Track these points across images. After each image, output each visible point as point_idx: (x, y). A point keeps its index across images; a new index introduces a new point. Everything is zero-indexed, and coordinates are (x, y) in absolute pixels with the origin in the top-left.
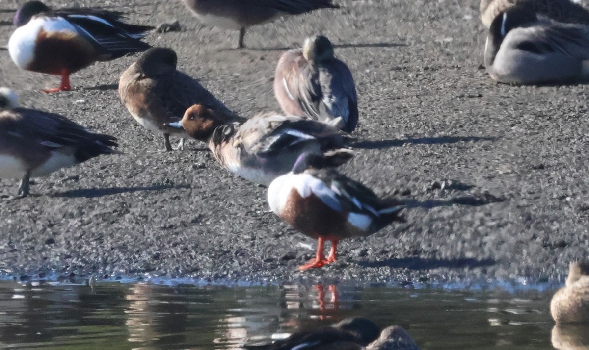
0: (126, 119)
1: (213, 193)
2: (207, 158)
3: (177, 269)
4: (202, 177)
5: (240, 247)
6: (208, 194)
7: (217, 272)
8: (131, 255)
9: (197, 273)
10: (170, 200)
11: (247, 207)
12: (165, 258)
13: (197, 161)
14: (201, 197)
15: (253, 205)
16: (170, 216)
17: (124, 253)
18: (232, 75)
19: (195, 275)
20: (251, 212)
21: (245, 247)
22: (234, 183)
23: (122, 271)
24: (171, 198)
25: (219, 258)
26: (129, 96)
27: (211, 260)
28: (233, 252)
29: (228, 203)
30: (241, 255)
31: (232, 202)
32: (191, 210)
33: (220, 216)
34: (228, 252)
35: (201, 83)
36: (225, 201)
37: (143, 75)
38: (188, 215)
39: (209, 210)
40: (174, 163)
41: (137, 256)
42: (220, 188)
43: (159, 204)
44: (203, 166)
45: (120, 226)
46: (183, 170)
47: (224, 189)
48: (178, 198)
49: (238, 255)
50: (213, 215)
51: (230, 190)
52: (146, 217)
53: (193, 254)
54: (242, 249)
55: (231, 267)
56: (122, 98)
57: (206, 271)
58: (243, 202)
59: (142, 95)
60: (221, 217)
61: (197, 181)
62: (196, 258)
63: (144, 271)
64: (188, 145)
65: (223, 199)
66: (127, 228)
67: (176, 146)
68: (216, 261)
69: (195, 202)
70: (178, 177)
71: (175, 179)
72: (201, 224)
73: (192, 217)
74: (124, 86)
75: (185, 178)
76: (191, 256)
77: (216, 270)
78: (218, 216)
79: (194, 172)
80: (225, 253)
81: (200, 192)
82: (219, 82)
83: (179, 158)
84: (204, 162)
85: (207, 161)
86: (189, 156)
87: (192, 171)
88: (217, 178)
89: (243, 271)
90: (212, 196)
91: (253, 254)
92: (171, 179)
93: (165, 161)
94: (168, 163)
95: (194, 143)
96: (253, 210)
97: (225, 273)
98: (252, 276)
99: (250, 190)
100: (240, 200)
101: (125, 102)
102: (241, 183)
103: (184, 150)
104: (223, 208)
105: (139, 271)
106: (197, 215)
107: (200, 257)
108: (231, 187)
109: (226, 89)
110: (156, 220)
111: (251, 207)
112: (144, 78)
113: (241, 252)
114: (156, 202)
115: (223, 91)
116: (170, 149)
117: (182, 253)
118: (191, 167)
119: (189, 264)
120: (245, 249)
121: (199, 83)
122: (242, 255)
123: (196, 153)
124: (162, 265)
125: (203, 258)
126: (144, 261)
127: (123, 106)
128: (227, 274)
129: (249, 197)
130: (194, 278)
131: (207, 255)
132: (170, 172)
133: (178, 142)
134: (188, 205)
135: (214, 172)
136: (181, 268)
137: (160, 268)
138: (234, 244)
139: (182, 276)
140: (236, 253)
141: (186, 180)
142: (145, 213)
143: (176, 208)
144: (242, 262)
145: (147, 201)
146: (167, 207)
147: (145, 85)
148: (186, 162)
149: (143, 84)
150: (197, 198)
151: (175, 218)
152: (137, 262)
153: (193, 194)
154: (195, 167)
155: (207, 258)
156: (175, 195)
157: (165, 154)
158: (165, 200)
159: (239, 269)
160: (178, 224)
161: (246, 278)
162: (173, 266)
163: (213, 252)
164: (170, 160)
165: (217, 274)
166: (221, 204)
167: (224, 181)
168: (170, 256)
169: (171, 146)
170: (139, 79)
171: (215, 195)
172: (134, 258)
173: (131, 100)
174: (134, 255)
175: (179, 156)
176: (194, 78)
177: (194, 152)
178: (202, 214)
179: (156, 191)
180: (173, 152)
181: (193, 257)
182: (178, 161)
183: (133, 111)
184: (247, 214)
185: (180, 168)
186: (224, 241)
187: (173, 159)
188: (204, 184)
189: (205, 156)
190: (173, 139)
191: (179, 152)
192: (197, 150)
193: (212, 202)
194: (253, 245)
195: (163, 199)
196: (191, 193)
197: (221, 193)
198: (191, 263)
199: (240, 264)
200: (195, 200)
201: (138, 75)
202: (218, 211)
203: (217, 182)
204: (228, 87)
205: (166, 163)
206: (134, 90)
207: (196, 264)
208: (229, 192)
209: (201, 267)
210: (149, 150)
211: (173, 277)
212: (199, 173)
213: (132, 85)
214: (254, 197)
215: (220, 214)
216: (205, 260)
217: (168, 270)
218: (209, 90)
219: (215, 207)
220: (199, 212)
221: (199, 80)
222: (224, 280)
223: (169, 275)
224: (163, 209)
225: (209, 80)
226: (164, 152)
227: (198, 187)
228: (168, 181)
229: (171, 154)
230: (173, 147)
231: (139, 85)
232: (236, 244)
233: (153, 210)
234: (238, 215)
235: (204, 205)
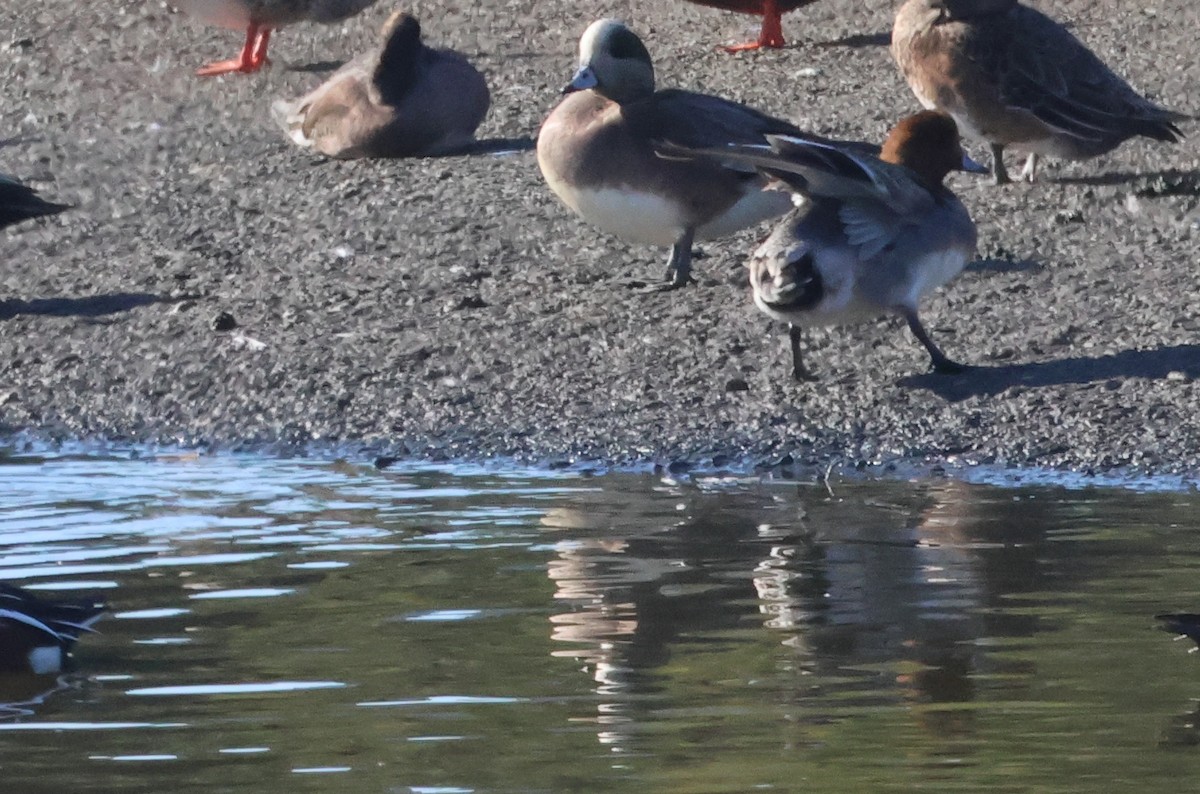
0: (908, 111)
1: (1099, 279)
2: (1087, 201)
3: (1020, 447)
4: (1076, 243)
5: (1159, 399)
6: (1088, 281)
7: (1108, 453)
8: (915, 418)
9: (1063, 457)
10: (1003, 295)
11: (1175, 309)
12: (992, 424)
13: (1065, 207)
14: (1073, 286)
15: (1187, 304)
16: (1006, 331)
17: (902, 414)
18: (1143, 13)
19: (1060, 460)
20: (1184, 320)
21: (1169, 398)
22: (1146, 256)
23: (896, 452)
24: (1008, 290)
25: (1113, 422)
26: (915, 58)
27: (1095, 428)
28: (1144, 410)
29: (1133, 301)
30: (1159, 417)
31: (1143, 299)
32: (1052, 316)
33: (1114, 330)
34: (1133, 409)
35: (1074, 31)
36: (1126, 295)
37: (947, 14)
38: (1045, 329)
39: (1092, 316)
40: (1013, 211)
41: (930, 420)
42: (1116, 266)
43: (980, 303)
44: (1078, 218)
45: (893, 353)
46: (1034, 227)
47: (1125, 269)
48: (1023, 288)
49: (1154, 416)
50: (1100, 327)
51: (1138, 272)
52: (951, 331)
53: (1056, 413)
54: (1163, 405)
55: (1139, 443)
56: (901, 63)
57: (1084, 452)
58: (1166, 299)
59: (944, 58)
60: (1118, 332)
61: (1064, 252)
62: (1060, 422)
63: (946, 454)
64: (1046, 170)
65: (1122, 292)
66: (908, 356)
67: (1018, 173)
68: (1108, 430)
69: (1059, 300)
70: (1022, 242)
71: (1016, 247)
72: (1072, 347)
73: (1054, 332)
74: (904, 35)
75: (1038, 244)
76: (1051, 419)
77: (1106, 450)
78: (1110, 330)
79: (1058, 231)
80: (1126, 412)
81: (1071, 277)
82: (1114, 30)
83: (1026, 200)
84: (1080, 208)
85: (1086, 207)
86: (1048, 196)
87: (1053, 230)
88: (1110, 243)
89: (1166, 451)
90: (1097, 284)
91: (1189, 414)
92: (1007, 247)
93: (993, 206)
94: (1001, 210)
95: (1058, 167)
96: (1188, 315)
97: (1126, 456)
98: (1184, 465)
99: (1182, 271)
100: (1159, 295)
101: (907, 72)
102: (1161, 257)
103: (1036, 180)
104: (1121, 312)
105: (935, 452)
106: (1064, 329)
107: (1070, 421)
108: (1141, 266)
109: (1129, 46)
110: (975, 338)
111: (1184, 308)
112: (951, 20)
113: (1160, 410)
114: (973, 299)
115: (1124, 50)
116: (1003, 178)
117: (1031, 412)
118: (1052, 219)
119: (1047, 436)
120: (1170, 404)
121: (1070, 31)
122: (1163, 415)
123: (1063, 189)
124: (985, 439)
125: (1077, 423)
126: (946, 431)
127: (901, 82)
128: (1131, 457)
129: (1181, 287)
130: (1057, 467)
131: (1085, 416)
132: (1004, 230)
133: (1023, 162)
134: (1043, 305)
135: (1103, 230)
136: (1028, 444)
137: (980, 447)
138: (1146, 392)
139: (1030, 462)
140: (1150, 412)
141: (1040, 250)
142: (948, 325)
143: (1018, 312)
144: (1164, 431)
145: (953, 297)
146: (997, 310)
147: (951, 35)
148: (1039, 208)
149: (947, 34)
150: (1065, 289)
151: (1016, 335)
152: (930, 432)
153: (1055, 280)
154: (1060, 220)
155: (1087, 423)
156: (1017, 284)
157: (993, 191)
158: (994, 294)
159: (1156, 447)
160: (1023, 348)
161: (1172, 468)
162: (1009, 441)
163: (1101, 410)
164: (1004, 205)
165: (1108, 459)
166: (1119, 302)
167: (1124, 251)
168: (1004, 419)
169: (1006, 174)
170: (938, 21)
171: (1105, 282)
172: (925, 423)
173: (920, 70)
174: (924, 417)
175: (1026, 196)
176: (1060, 20)
177: (1058, 186)
178: (1076, 324)
179: (974, 274)
180: (1010, 187)
181: (1056, 421)
182: (1023, 207)
183: (923, 93)
184: (1175, 326)
185: (1027, 222)
186: (1124, 386)
187: (1012, 202)
188: (1079, 258)
189: (1082, 196)
190: (1011, 156)
191: (1025, 187)
192: (1065, 181)
193: (1097, 298)
194: (1188, 393)
195: (989, 291)
196: (1051, 277)
197: (1117, 277)
198: (1051, 435)
199: (1160, 437)
200: (1059, 295)
201: (935, 13)
202: (1109, 318)
203: (1107, 254)
204: (1134, 41)
205: (996, 210)
206: (925, 46)
207: (1060, 436)
208: (1137, 277)
209: (1072, 443)
210: (958, 182)
211: (1011, 465)
212: (1068, 233)
213: (922, 35)
214: (1191, 287)
215: (1116, 327)
216: (1081, 427)
217: (1000, 450)
218: (1092, 47)
219: (1103, 310)
220: (1068, 322)
221: (1071, 25)
222: (1123, 471)
223: (1000, 460)
224: (989, 314)
225: (1092, 26)
226: (992, 187)
227: (1067, 265)
228: (1000, 252)
229: (1006, 190)
230: (1013, 176)
231: (937, 34)
232: (1150, 393)
233: (967, 317)
234: (1154, 327)
235: (1081, 305)
